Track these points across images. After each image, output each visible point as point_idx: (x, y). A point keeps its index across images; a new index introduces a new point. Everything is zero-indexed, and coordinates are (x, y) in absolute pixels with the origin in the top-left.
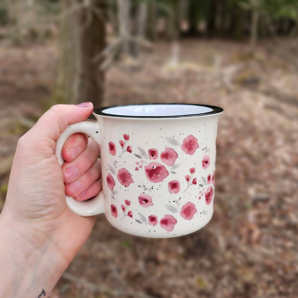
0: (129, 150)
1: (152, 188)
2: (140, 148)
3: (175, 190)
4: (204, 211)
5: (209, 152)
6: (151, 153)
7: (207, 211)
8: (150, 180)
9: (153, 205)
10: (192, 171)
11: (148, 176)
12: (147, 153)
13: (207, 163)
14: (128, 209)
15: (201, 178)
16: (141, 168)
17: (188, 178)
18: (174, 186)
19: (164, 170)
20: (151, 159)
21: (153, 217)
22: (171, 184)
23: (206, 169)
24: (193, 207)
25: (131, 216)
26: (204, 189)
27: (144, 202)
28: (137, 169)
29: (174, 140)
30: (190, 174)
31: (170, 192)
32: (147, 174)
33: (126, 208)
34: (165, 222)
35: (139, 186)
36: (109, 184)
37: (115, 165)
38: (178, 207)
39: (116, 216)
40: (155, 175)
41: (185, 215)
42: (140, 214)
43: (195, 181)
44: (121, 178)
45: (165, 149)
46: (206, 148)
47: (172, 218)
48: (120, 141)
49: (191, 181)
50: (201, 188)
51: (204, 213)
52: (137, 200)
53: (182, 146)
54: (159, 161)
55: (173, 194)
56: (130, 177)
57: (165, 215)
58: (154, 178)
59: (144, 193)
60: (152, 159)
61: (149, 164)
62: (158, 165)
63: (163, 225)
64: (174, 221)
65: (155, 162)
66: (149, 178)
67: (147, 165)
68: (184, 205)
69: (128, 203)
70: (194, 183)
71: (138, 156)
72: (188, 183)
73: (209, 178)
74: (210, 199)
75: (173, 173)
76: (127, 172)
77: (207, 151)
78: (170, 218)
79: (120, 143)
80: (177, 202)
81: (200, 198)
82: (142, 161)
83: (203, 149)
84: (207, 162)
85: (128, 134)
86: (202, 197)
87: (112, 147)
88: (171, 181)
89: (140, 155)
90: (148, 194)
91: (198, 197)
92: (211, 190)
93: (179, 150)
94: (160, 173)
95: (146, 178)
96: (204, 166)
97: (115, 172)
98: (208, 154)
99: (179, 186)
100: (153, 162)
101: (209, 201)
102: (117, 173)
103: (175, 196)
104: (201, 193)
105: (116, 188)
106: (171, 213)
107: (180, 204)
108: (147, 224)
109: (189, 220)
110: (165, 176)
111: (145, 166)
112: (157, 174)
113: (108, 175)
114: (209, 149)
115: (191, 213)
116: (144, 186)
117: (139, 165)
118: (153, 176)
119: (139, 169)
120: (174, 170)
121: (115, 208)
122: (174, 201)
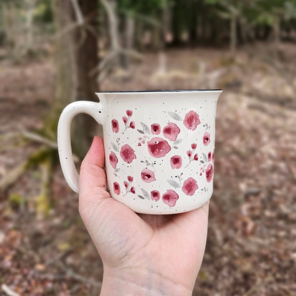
0: (132, 126)
1: (155, 163)
2: (142, 123)
3: (177, 165)
4: (205, 188)
5: (210, 129)
6: (153, 128)
7: (208, 189)
8: (152, 155)
9: (155, 180)
10: (194, 147)
11: (150, 151)
12: (150, 128)
13: (207, 141)
14: (131, 185)
15: (202, 154)
16: (144, 143)
17: (190, 153)
18: (176, 161)
19: (167, 145)
20: (153, 134)
21: (156, 192)
22: (173, 159)
23: (207, 146)
24: (195, 183)
25: (134, 192)
26: (204, 166)
27: (146, 177)
28: (140, 145)
29: (176, 115)
30: (191, 150)
31: (172, 167)
32: (150, 149)
33: (128, 184)
34: (167, 197)
35: (142, 162)
36: (111, 162)
37: (118, 142)
38: (180, 182)
39: (118, 194)
40: (157, 150)
41: (187, 191)
42: (142, 190)
43: (196, 157)
44: (124, 155)
45: (168, 124)
46: (207, 125)
47: (174, 193)
48: (123, 118)
49: (193, 156)
50: (202, 165)
51: (204, 190)
52: (140, 176)
53: (184, 121)
54: (161, 136)
55: (175, 169)
56: (133, 153)
57: (167, 191)
58: (156, 153)
59: (147, 168)
60: (155, 135)
61: (151, 140)
62: (161, 140)
63: (165, 200)
64: (176, 196)
65: (157, 137)
66: (151, 153)
67: (149, 140)
68: (186, 181)
69: (130, 179)
70: (196, 158)
71: (141, 132)
72: (190, 158)
73: (209, 155)
74: (211, 177)
75: (176, 148)
76: (130, 148)
77: (207, 128)
78: (172, 193)
79: (123, 119)
80: (179, 178)
81: (201, 174)
82: (145, 137)
83: (204, 126)
84: (207, 139)
85: (131, 110)
86: (203, 173)
87: (115, 124)
88: (174, 156)
89: (143, 131)
90: (150, 169)
91: (199, 174)
92: (211, 168)
93: (181, 124)
94: (162, 148)
95: (149, 153)
96: (204, 142)
97: (118, 149)
98: (208, 131)
99: (181, 161)
100: (156, 137)
101: (209, 178)
102: (120, 150)
103: (177, 172)
104: (203, 170)
105: (118, 165)
106: (173, 188)
107: (182, 179)
108: (149, 199)
109: (190, 196)
110: (167, 151)
111: (148, 142)
112: (160, 149)
113: (111, 153)
114: (210, 126)
115: (192, 189)
116: (147, 161)
117: (142, 140)
118: (156, 151)
119: (142, 144)
120: (176, 145)
121: (117, 185)
122: (176, 177)
